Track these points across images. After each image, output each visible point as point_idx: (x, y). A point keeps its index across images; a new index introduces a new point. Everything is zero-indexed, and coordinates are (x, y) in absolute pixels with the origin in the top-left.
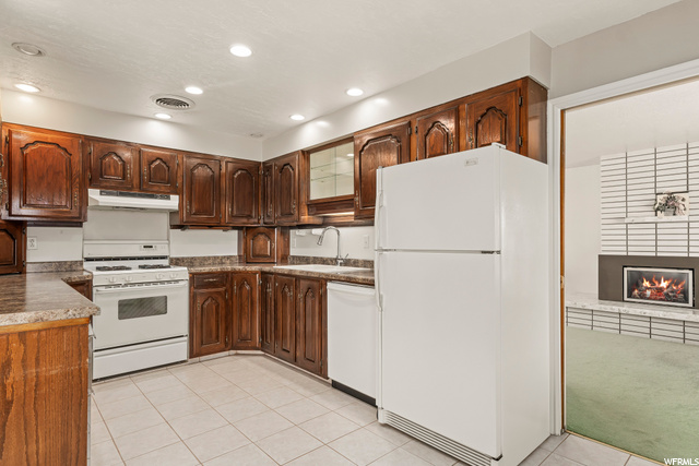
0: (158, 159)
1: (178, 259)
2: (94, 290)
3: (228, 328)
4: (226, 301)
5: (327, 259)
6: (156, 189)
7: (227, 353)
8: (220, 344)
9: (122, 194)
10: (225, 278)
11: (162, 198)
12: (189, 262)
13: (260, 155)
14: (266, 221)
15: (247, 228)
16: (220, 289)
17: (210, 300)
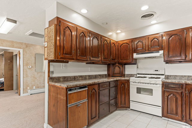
0: (154, 38)
1: (168, 76)
2: (130, 83)
6: (153, 50)
9: (142, 53)
10: (181, 86)
17: (172, 95)
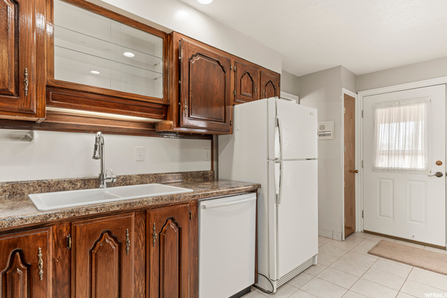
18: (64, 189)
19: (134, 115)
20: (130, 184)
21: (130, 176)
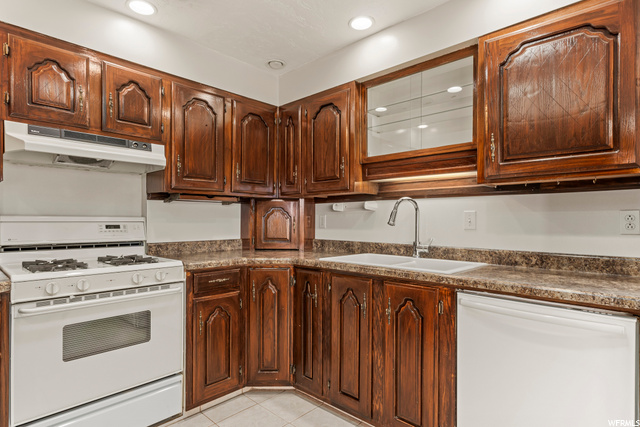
0: (132, 82)
1: (159, 246)
2: (14, 311)
3: (242, 354)
4: (241, 312)
5: (388, 246)
6: (128, 131)
7: (239, 391)
8: (232, 380)
9: (69, 136)
10: (240, 277)
11: (137, 147)
12: (176, 251)
13: (275, 95)
14: (284, 189)
15: (257, 200)
16: (232, 294)
17: (217, 312)
18: (391, 253)
19: (438, 172)
20: (453, 259)
21: (454, 249)
